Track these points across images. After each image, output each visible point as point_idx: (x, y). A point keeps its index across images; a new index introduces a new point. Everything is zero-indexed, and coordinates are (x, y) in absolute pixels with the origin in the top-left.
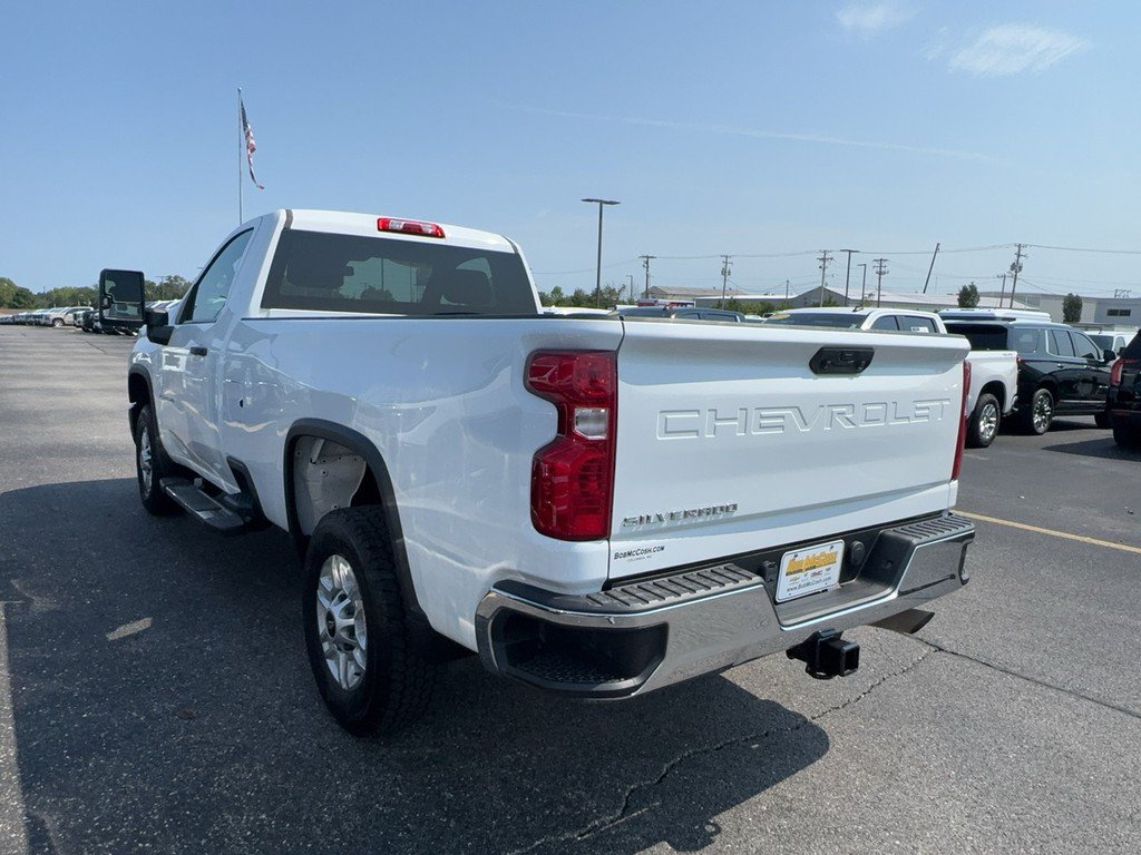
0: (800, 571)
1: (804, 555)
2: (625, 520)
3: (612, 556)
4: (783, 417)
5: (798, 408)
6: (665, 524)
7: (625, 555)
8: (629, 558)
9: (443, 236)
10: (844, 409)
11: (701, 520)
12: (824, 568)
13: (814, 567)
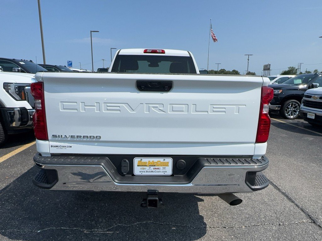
0: (147, 166)
1: (145, 160)
2: (53, 135)
3: (50, 147)
4: (119, 107)
5: (127, 103)
6: (69, 139)
7: (55, 147)
8: (57, 148)
9: (164, 53)
10: (158, 106)
11: (85, 140)
12: (161, 167)
13: (155, 166)
